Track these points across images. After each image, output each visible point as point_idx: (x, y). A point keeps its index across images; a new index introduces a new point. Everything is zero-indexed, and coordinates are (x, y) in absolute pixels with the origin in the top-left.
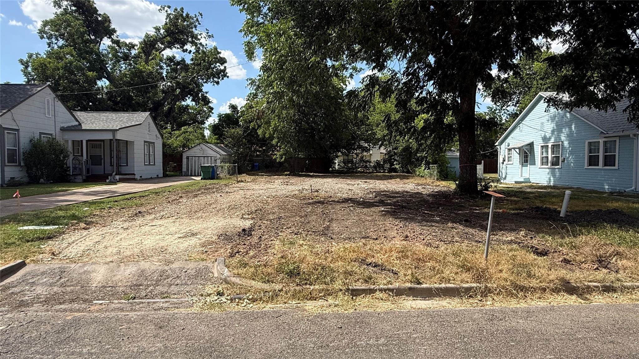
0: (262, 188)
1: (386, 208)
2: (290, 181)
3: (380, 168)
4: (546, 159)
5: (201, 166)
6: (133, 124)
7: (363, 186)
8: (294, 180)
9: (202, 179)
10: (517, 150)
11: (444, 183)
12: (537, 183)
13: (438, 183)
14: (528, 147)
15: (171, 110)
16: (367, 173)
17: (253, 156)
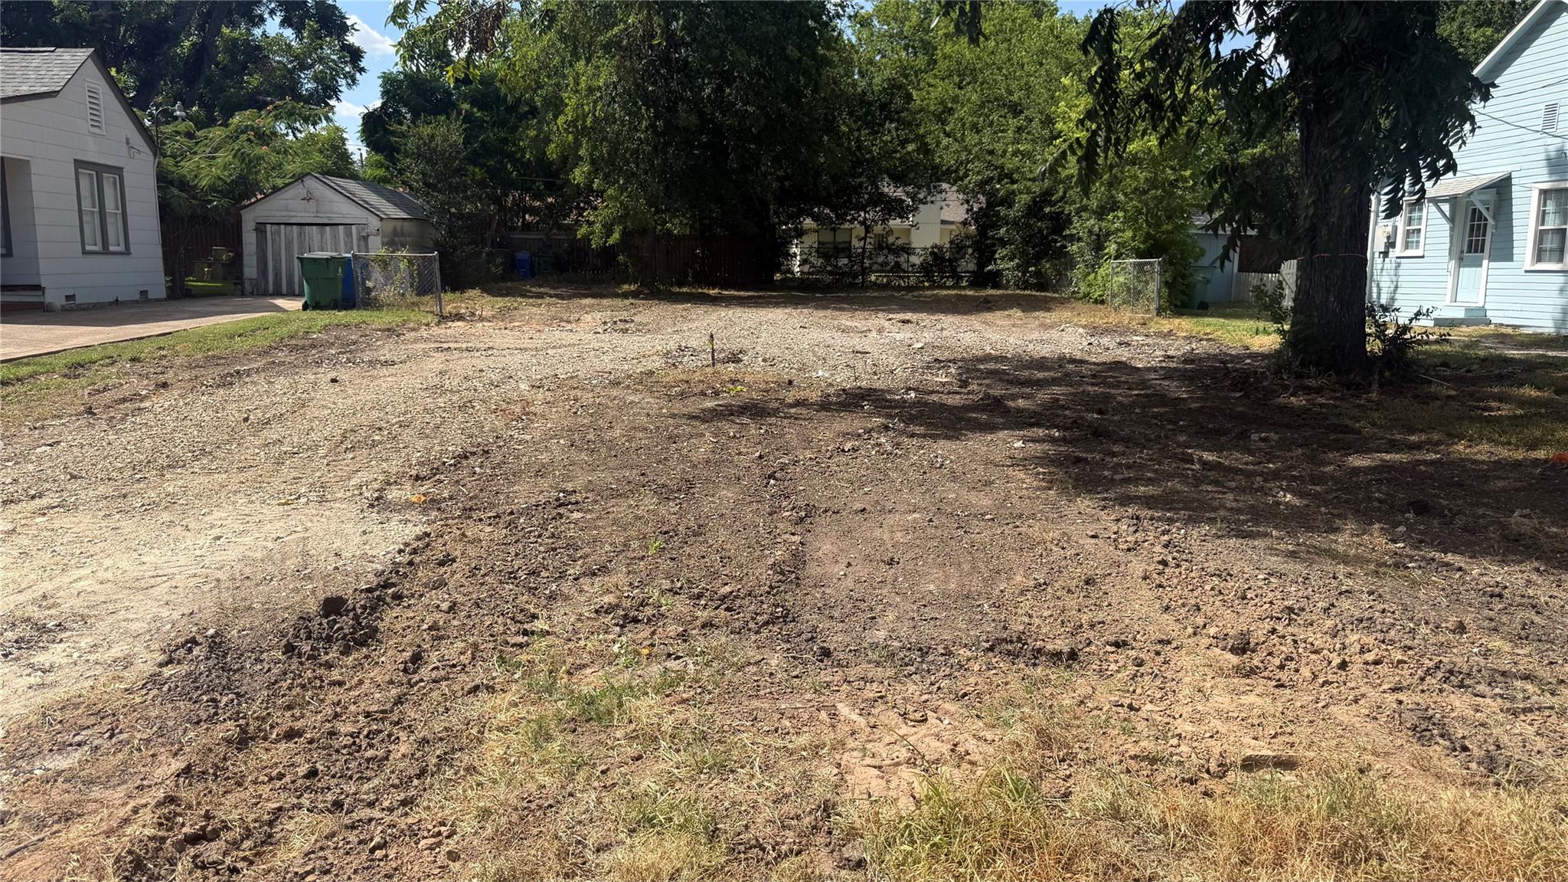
0: (527, 343)
1: (1033, 440)
2: (637, 319)
3: (941, 271)
4: (1557, 238)
5: (301, 260)
6: (25, 90)
7: (899, 337)
8: (651, 313)
9: (305, 307)
10: (1446, 207)
11: (1185, 325)
12: (1515, 327)
13: (1167, 324)
14: (1491, 196)
15: (201, 52)
16: (899, 288)
17: (513, 229)
